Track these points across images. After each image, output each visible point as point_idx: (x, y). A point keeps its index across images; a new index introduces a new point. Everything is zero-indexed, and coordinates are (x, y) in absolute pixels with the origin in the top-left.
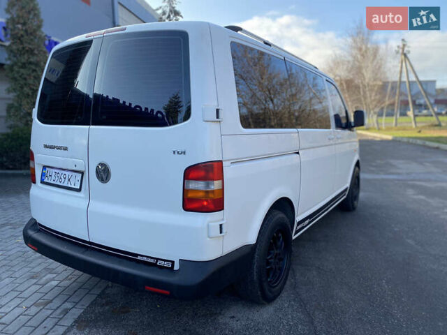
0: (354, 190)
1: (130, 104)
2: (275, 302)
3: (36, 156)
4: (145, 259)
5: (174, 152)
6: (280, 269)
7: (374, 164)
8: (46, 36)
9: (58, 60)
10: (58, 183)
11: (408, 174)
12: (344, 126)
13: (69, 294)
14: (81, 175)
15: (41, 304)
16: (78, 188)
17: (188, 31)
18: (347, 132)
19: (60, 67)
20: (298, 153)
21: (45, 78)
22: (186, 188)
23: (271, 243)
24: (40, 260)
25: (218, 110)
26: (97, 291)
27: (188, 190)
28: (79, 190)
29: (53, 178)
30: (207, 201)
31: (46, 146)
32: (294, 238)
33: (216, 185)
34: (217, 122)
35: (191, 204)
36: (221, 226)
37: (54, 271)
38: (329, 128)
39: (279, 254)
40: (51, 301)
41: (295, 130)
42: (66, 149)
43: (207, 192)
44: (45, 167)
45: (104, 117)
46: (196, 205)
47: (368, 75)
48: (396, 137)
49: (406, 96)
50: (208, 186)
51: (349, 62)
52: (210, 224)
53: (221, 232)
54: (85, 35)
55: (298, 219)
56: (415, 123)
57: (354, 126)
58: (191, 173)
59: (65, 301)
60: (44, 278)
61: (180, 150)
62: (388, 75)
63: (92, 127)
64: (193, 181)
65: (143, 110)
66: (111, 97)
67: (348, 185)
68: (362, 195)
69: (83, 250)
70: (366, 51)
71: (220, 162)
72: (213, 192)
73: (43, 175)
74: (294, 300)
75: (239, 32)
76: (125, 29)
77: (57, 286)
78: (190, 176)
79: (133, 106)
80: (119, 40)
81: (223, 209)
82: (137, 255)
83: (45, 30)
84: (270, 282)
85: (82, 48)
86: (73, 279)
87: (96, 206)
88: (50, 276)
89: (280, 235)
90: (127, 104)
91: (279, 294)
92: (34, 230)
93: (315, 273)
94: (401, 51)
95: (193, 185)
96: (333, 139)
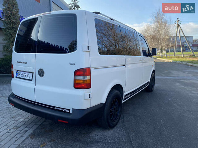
0: (152, 83)
1: (54, 45)
2: (114, 128)
3: (14, 66)
4: (58, 109)
5: (70, 64)
6: (117, 115)
7: (163, 72)
8: (21, 16)
9: (23, 26)
10: (23, 77)
11: (177, 76)
12: (147, 55)
13: (28, 124)
14: (32, 74)
15: (15, 128)
16: (31, 79)
17: (76, 14)
18: (149, 58)
19: (25, 29)
20: (125, 66)
21: (18, 33)
22: (75, 79)
23: (112, 103)
24: (16, 111)
25: (88, 47)
26: (39, 123)
27: (76, 80)
28: (31, 80)
29: (21, 75)
30: (84, 84)
31: (18, 62)
32: (123, 102)
33: (87, 78)
34: (88, 51)
35: (77, 85)
36: (90, 95)
37: (21, 115)
38: (140, 56)
39: (116, 108)
40: (20, 127)
41: (124, 56)
42: (26, 63)
43: (84, 81)
44: (17, 71)
45: (42, 50)
46: (79, 86)
47: (162, 33)
48: (174, 61)
49: (179, 43)
50: (84, 78)
51: (154, 28)
52: (85, 94)
53: (90, 97)
54: (35, 15)
55: (125, 94)
56: (183, 55)
57: (152, 55)
58: (77, 73)
59: (26, 127)
60: (17, 118)
61: (72, 63)
62: (171, 33)
63: (37, 54)
64: (78, 76)
65: (60, 47)
66: (46, 42)
67: (149, 80)
68: (156, 85)
69: (33, 105)
70: (161, 23)
71: (89, 69)
72: (86, 80)
73: (17, 74)
74: (122, 128)
75: (99, 14)
76: (51, 13)
77: (22, 121)
78: (77, 74)
79: (55, 46)
80: (49, 18)
81: (90, 88)
82: (55, 107)
83: (20, 14)
84: (112, 119)
85: (34, 21)
86: (30, 119)
87: (38, 87)
88: (20, 117)
89: (117, 100)
90: (53, 45)
91: (116, 125)
92: (13, 97)
93: (132, 117)
94: (177, 23)
95: (78, 78)
96: (141, 60)
